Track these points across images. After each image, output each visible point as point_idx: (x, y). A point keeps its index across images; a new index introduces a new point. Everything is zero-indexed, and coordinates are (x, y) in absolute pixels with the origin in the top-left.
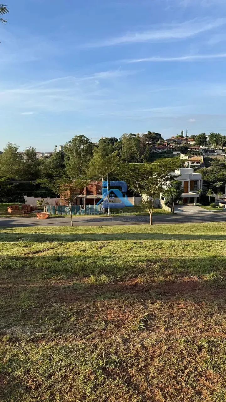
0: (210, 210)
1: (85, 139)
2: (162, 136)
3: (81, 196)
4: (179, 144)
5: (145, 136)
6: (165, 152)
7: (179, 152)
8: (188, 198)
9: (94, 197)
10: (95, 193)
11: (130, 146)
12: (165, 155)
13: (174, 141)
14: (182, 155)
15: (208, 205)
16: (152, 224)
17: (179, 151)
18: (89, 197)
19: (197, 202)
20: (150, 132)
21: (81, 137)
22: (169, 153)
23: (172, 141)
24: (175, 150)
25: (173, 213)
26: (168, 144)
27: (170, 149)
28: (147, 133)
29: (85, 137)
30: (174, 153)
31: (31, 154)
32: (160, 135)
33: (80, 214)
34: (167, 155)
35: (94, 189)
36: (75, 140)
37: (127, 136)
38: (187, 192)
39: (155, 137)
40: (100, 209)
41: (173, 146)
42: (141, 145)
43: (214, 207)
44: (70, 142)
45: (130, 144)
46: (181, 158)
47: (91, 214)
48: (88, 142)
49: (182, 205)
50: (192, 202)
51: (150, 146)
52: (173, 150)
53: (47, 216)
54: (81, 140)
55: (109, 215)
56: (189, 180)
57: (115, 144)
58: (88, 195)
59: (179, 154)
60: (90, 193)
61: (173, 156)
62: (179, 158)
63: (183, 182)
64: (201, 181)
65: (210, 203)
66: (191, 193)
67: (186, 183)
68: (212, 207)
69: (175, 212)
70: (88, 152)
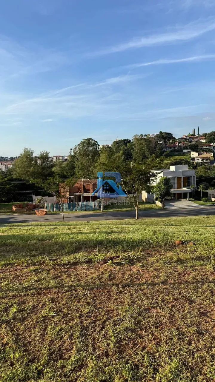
0: (200, 204)
1: (93, 142)
2: (174, 136)
3: (78, 194)
4: (190, 142)
5: (157, 136)
6: (175, 151)
7: (190, 150)
8: (182, 193)
9: (91, 194)
10: (91, 190)
11: (141, 146)
12: (176, 153)
13: (186, 139)
14: (192, 153)
15: (200, 200)
16: (138, 218)
17: (190, 149)
18: (86, 195)
19: (190, 198)
20: (161, 132)
21: (89, 139)
22: (180, 151)
23: (183, 140)
24: (186, 148)
25: (163, 208)
26: (179, 143)
27: (181, 147)
28: (158, 133)
29: (93, 140)
30: (185, 151)
31: (45, 157)
32: (171, 134)
33: (76, 210)
34: (178, 153)
35: (91, 187)
36: (83, 143)
37: (138, 137)
38: (181, 188)
39: (167, 137)
40: (95, 206)
41: (183, 145)
42: (152, 145)
43: (206, 201)
44: (79, 145)
45: (141, 144)
46: (192, 156)
47: (86, 210)
48: (95, 144)
49: (174, 200)
50: (185, 197)
51: (161, 145)
52: (184, 148)
53: (45, 213)
54: (89, 143)
55: (101, 211)
56: (182, 176)
57: (128, 144)
58: (84, 192)
59: (189, 152)
60: (86, 191)
61: (184, 154)
62: (189, 156)
63: (176, 179)
64: (194, 177)
65: (202, 198)
66: (184, 189)
67: (179, 179)
68: (204, 201)
69: (166, 207)
70: (96, 153)
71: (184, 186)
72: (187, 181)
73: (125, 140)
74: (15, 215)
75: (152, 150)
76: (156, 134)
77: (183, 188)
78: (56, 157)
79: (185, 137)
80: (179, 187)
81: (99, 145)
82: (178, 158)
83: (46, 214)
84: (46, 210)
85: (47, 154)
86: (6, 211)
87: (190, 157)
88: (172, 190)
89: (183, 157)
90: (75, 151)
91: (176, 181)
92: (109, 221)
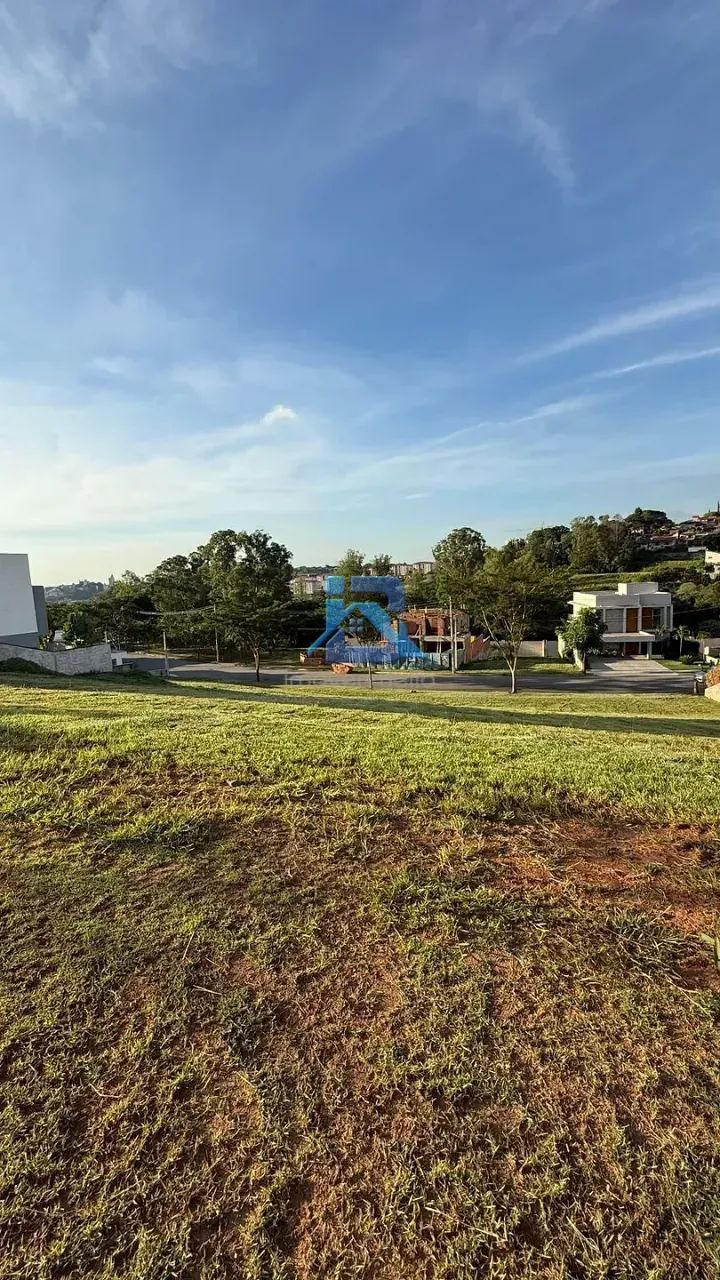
0: (674, 669)
1: (473, 535)
2: (669, 517)
3: (416, 637)
4: (706, 530)
5: (630, 519)
6: (669, 549)
7: (704, 548)
8: (638, 643)
9: (438, 639)
10: (441, 631)
11: (588, 540)
12: (670, 555)
13: (698, 524)
14: (708, 554)
15: (676, 658)
16: (515, 692)
17: (704, 545)
18: (429, 639)
19: (653, 653)
20: (639, 511)
21: (464, 530)
22: (680, 550)
23: (690, 526)
24: (697, 542)
25: (584, 672)
26: (680, 533)
27: (684, 542)
28: (632, 512)
29: (472, 531)
30: (691, 550)
31: (383, 567)
32: (663, 514)
33: (406, 668)
34: (675, 554)
35: (440, 624)
36: (452, 537)
37: (582, 522)
38: (636, 631)
39: (654, 520)
40: (442, 661)
41: (690, 536)
42: (613, 538)
43: (689, 663)
44: (444, 541)
45: (589, 536)
46: (707, 561)
47: (424, 669)
48: (477, 539)
49: (618, 658)
50: (644, 653)
51: (638, 538)
52: (691, 544)
53: (348, 669)
54: (464, 536)
55: (451, 674)
56: (639, 606)
57: (564, 537)
58: (427, 634)
59: (703, 552)
60: (431, 631)
61: (689, 556)
62: (701, 561)
63: (625, 611)
64: (669, 608)
65: (682, 655)
66: (643, 634)
67: (632, 612)
68: (684, 663)
69: (593, 671)
70: (479, 557)
71: (643, 629)
72: (651, 617)
73: (555, 529)
74: (302, 670)
75: (612, 549)
76: (625, 516)
77: (641, 632)
78: (419, 564)
79: (696, 520)
80: (632, 628)
81: (484, 541)
82: (672, 565)
83: (349, 672)
84: (350, 665)
85: (387, 559)
86: (290, 662)
87: (704, 562)
88: (605, 635)
89: (686, 564)
90: (436, 554)
91: (625, 615)
92: (456, 692)
